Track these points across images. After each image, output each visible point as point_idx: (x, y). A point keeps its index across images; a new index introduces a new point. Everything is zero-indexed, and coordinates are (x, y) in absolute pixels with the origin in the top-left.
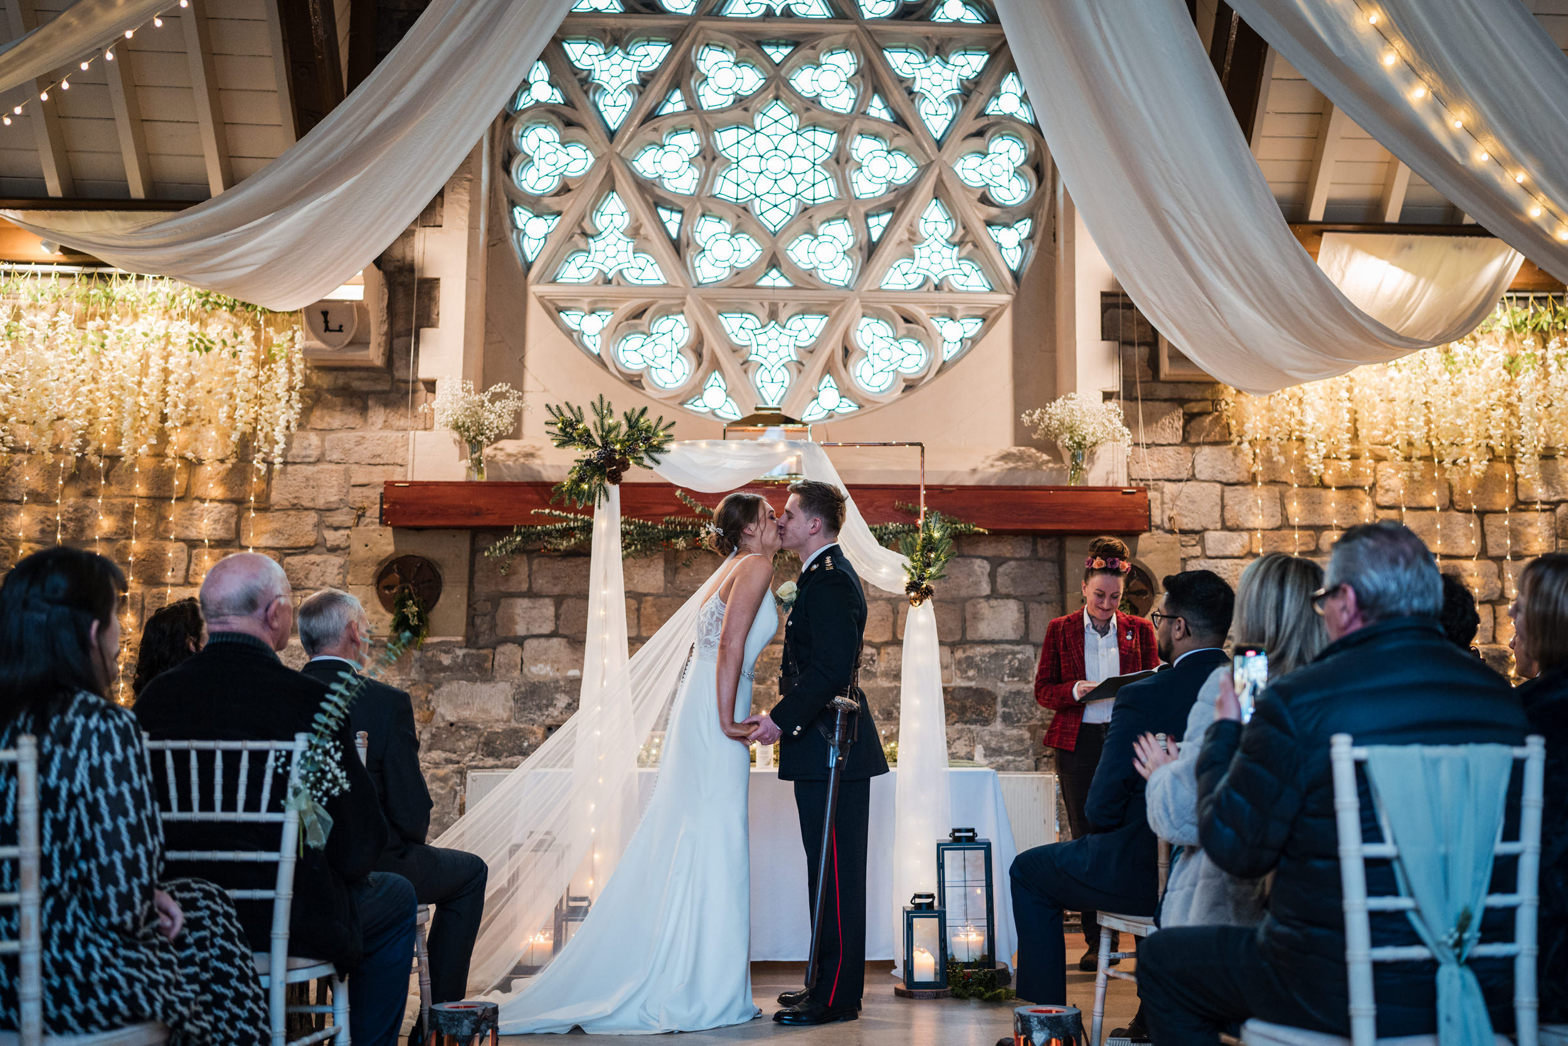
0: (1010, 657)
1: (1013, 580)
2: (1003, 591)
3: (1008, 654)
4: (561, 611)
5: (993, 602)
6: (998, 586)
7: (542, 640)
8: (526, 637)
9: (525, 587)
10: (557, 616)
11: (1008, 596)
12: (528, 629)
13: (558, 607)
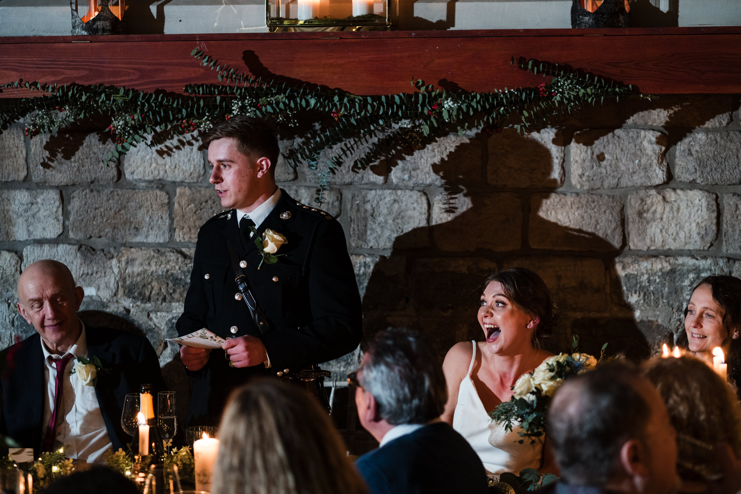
0: (691, 276)
1: (701, 163)
2: (686, 177)
3: (689, 271)
4: (70, 208)
5: (671, 195)
6: (677, 171)
7: (46, 247)
8: (26, 243)
9: (23, 174)
10: (66, 214)
11: (692, 185)
12: (29, 233)
13: (64, 200)
